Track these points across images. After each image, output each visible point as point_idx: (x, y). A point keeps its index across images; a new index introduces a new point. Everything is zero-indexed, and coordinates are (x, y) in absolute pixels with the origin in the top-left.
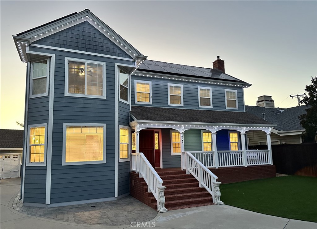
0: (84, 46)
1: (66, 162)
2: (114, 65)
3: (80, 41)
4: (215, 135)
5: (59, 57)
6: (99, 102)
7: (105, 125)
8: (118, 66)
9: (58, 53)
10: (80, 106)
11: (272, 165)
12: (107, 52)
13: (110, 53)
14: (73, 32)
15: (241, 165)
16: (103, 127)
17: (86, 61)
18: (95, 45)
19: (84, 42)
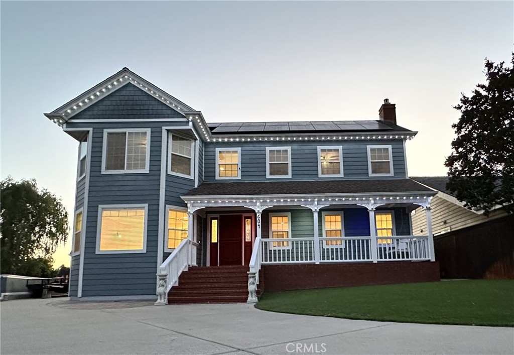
0: (125, 112)
1: (101, 250)
2: (162, 129)
3: (121, 107)
4: (317, 213)
5: (96, 131)
6: (140, 177)
7: (146, 205)
8: (168, 131)
9: (96, 126)
10: (117, 184)
11: (433, 260)
12: (153, 116)
13: (157, 116)
14: (114, 99)
15: (366, 260)
16: (144, 207)
17: (127, 130)
18: (138, 109)
19: (125, 108)
